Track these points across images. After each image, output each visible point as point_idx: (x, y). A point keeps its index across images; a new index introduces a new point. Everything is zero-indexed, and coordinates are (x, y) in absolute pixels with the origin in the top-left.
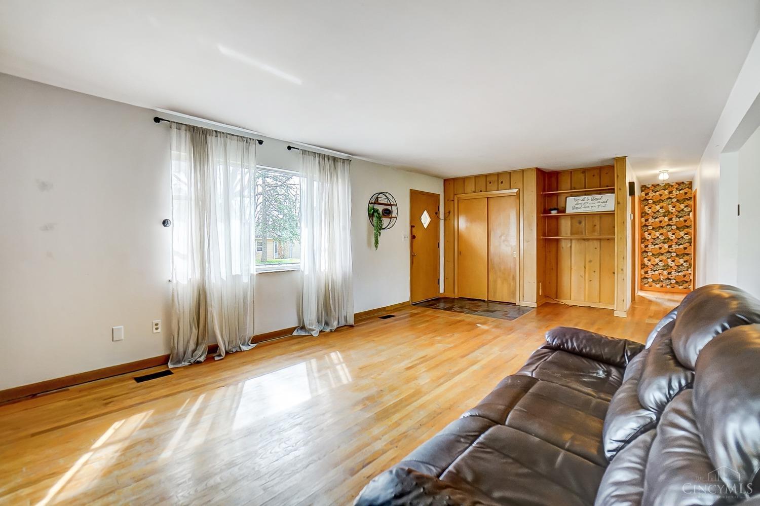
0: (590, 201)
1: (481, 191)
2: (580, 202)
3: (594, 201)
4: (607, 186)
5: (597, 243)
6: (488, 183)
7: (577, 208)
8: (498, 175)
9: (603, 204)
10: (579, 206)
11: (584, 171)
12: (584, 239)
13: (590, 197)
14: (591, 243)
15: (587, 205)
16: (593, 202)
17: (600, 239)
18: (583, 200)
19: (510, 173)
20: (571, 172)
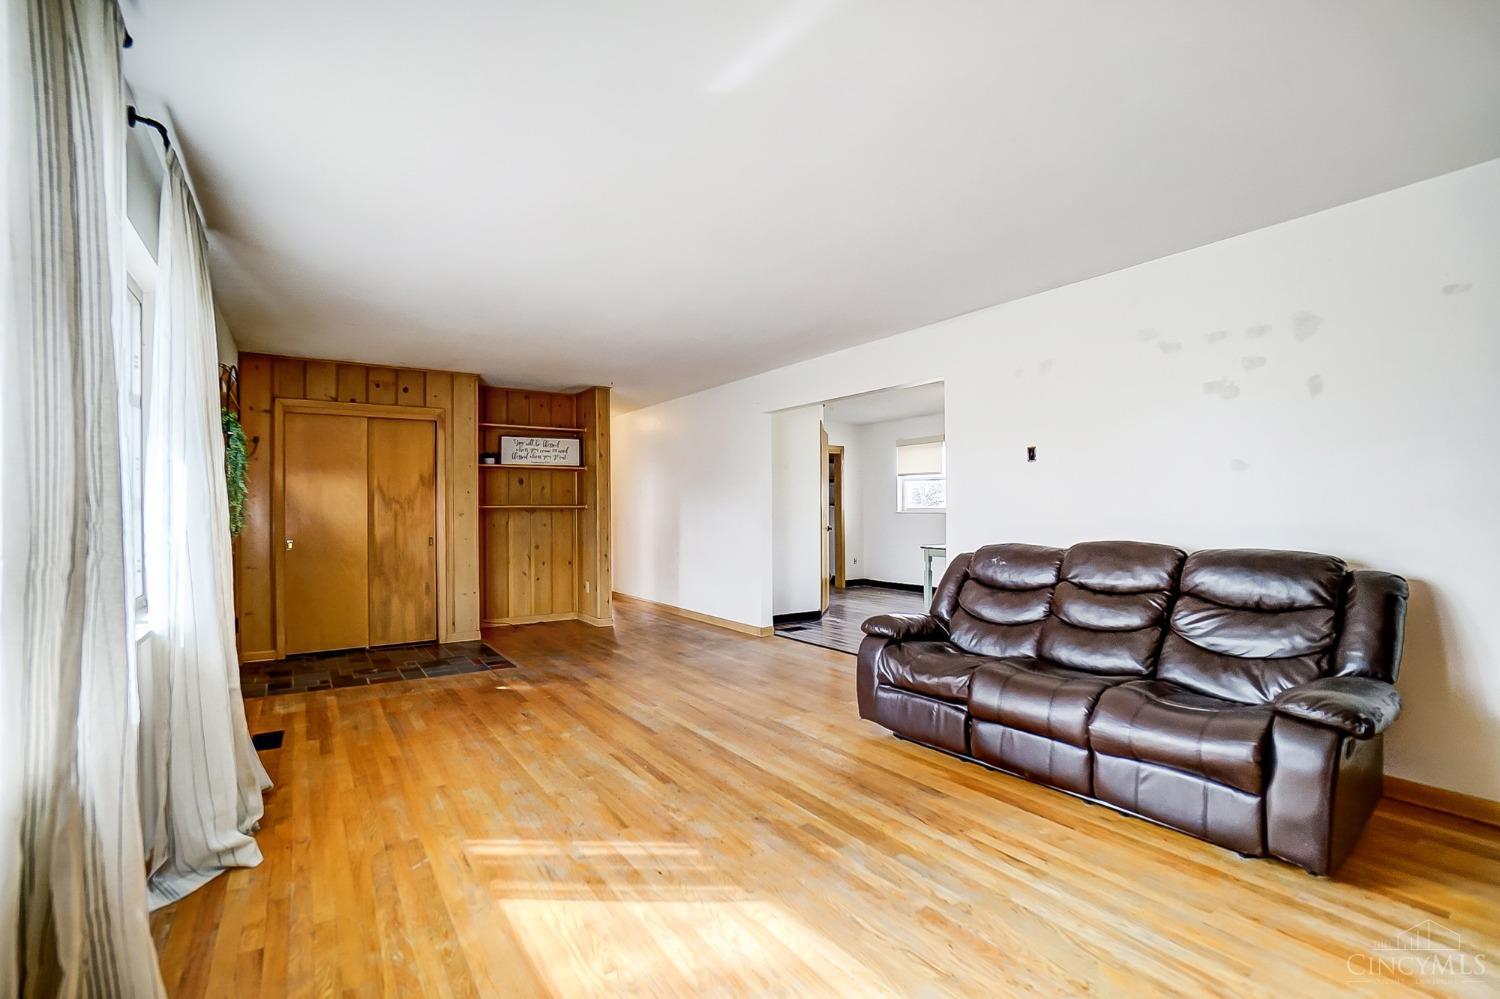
0: (541, 448)
1: (353, 401)
2: (524, 447)
3: (548, 449)
4: (560, 426)
5: (545, 518)
6: (372, 386)
7: (521, 457)
8: (398, 372)
9: (562, 455)
10: (523, 454)
11: (529, 395)
12: (527, 510)
13: (541, 440)
14: (536, 516)
15: (538, 454)
16: (545, 449)
17: (551, 510)
18: (530, 444)
19: (424, 374)
20: (507, 393)
